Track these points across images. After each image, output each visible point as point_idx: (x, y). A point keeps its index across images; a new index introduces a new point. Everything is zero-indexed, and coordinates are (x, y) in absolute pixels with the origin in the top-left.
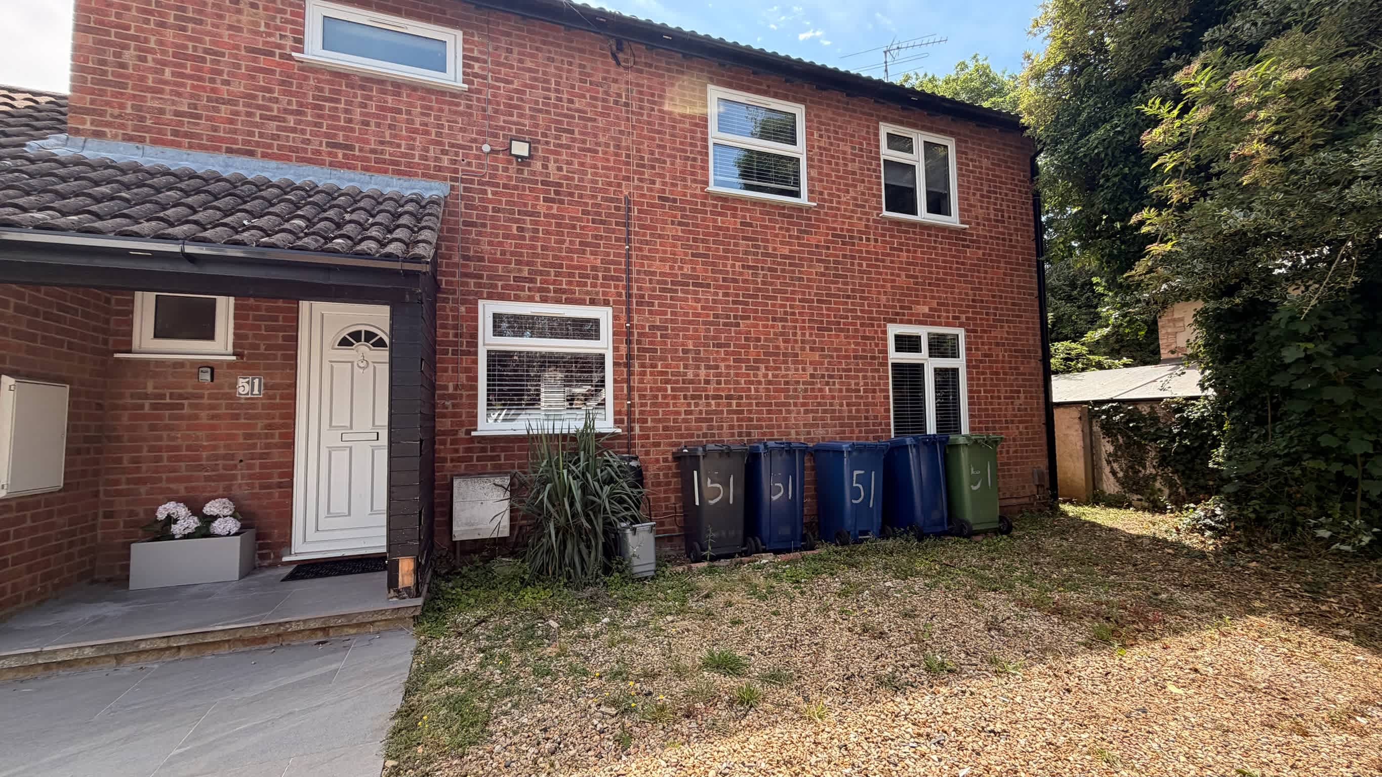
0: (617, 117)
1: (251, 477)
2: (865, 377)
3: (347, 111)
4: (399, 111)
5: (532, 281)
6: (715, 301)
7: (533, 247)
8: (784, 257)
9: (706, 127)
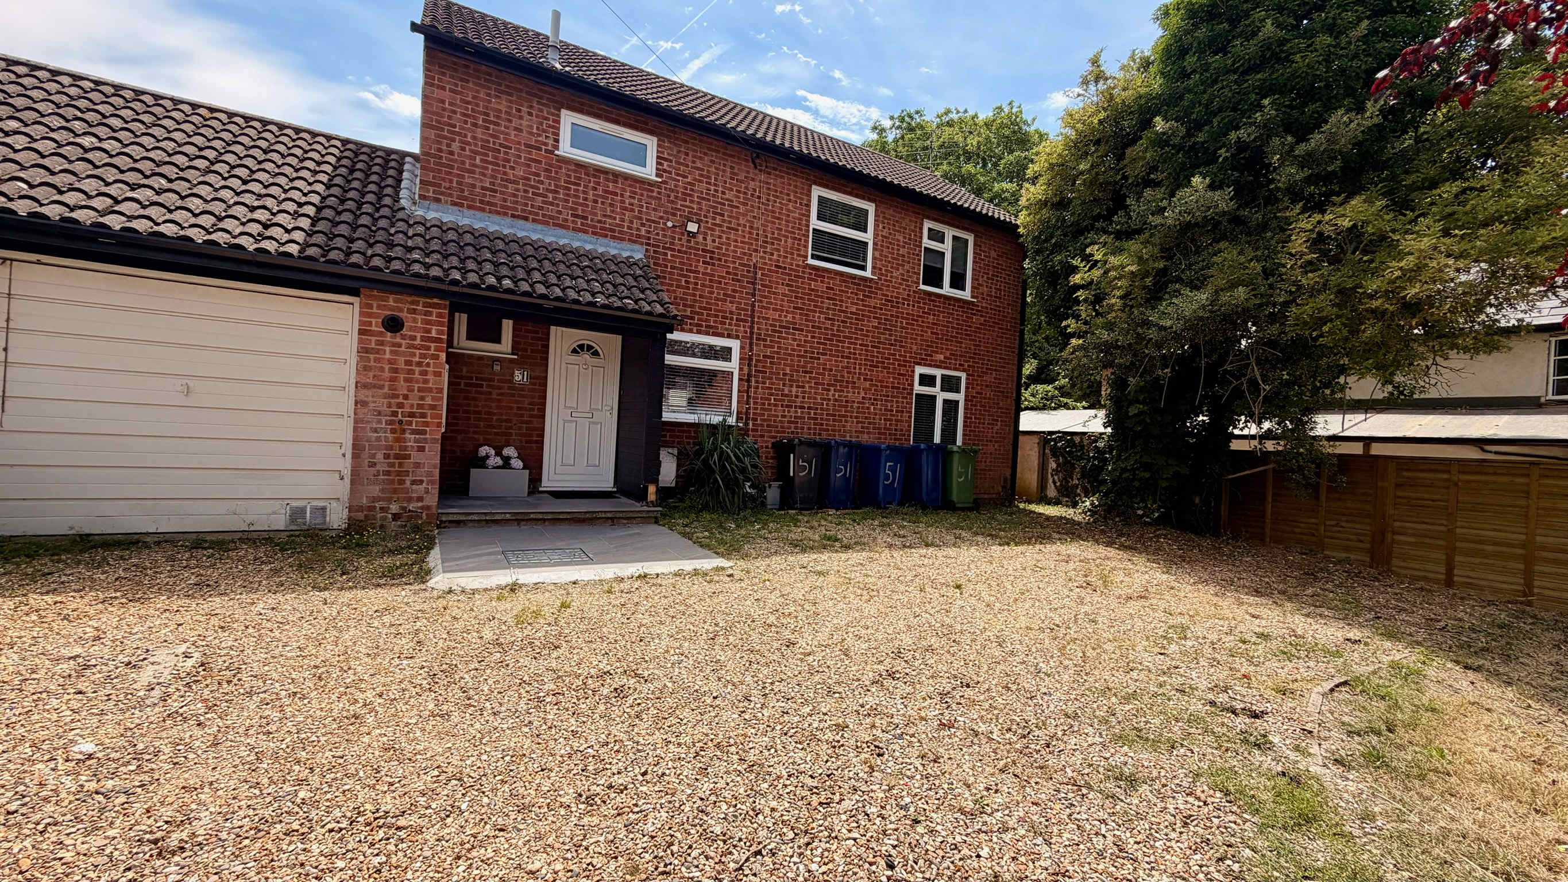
0: (752, 206)
1: (521, 435)
2: (897, 402)
3: (584, 192)
4: (616, 194)
5: (692, 318)
6: (805, 341)
7: (694, 295)
8: (852, 313)
9: (809, 216)
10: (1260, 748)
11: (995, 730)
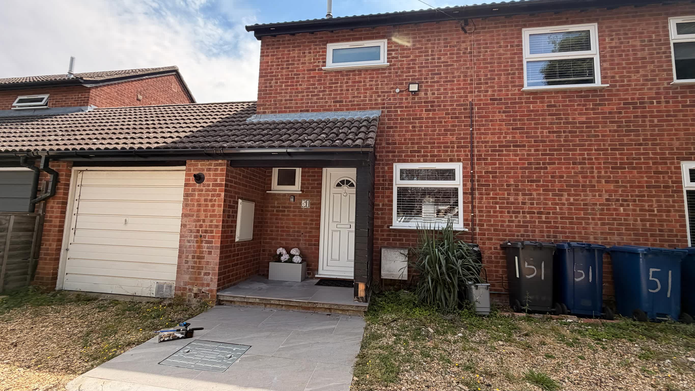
1: (305, 240)
2: (658, 201)
3: (341, 87)
4: (361, 82)
5: (419, 152)
7: (420, 135)
8: (582, 123)
9: (522, 53)
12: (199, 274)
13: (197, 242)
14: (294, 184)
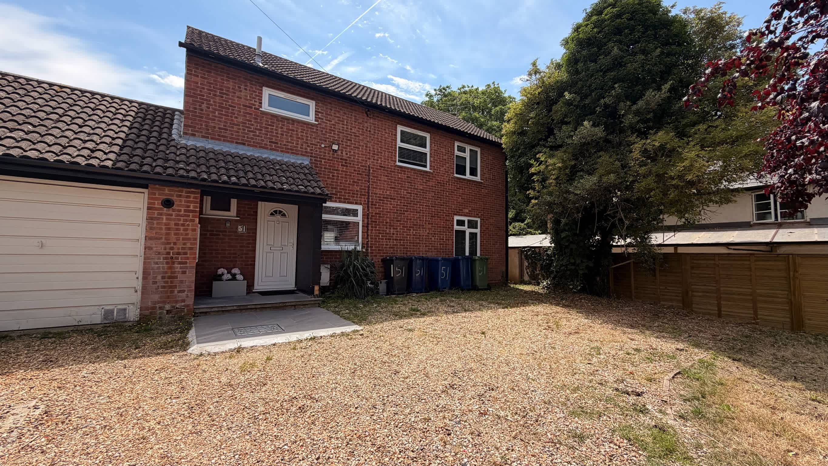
0: (367, 136)
1: (242, 261)
2: (446, 235)
3: (276, 130)
4: (293, 130)
5: (336, 195)
6: (397, 205)
7: (337, 182)
8: (420, 190)
9: (396, 140)
10: (642, 413)
11: (509, 414)
12: (172, 292)
13: (167, 263)
14: (229, 210)
